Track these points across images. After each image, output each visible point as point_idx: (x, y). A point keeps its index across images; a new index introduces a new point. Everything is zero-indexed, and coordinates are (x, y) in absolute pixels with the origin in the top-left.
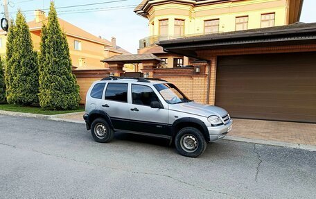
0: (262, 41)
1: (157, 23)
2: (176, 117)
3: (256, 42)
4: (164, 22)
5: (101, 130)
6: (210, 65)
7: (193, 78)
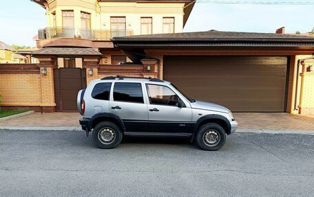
0: (211, 45)
1: (59, 13)
2: (200, 115)
3: (206, 45)
4: (68, 14)
5: (107, 135)
6: (158, 63)
7: (143, 76)
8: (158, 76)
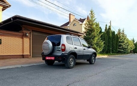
2: (92, 51)
6: (30, 33)
7: (23, 38)
8: (30, 39)
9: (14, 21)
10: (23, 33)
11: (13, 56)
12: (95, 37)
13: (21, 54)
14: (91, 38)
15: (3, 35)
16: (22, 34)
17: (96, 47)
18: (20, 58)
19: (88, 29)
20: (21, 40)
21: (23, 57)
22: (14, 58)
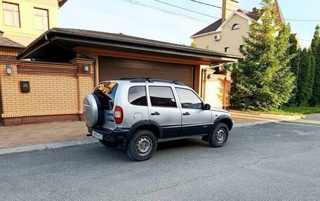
2: (216, 116)
5: (144, 145)
6: (94, 64)
7: (77, 77)
8: (95, 77)
9: (52, 40)
10: (77, 65)
11: (58, 117)
12: (269, 64)
13: (75, 111)
14: (259, 66)
15: (33, 73)
16: (75, 68)
17: (270, 93)
18: (73, 120)
19: (252, 44)
20: (72, 80)
21: (80, 119)
22: (60, 120)
